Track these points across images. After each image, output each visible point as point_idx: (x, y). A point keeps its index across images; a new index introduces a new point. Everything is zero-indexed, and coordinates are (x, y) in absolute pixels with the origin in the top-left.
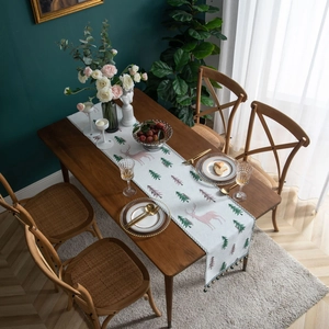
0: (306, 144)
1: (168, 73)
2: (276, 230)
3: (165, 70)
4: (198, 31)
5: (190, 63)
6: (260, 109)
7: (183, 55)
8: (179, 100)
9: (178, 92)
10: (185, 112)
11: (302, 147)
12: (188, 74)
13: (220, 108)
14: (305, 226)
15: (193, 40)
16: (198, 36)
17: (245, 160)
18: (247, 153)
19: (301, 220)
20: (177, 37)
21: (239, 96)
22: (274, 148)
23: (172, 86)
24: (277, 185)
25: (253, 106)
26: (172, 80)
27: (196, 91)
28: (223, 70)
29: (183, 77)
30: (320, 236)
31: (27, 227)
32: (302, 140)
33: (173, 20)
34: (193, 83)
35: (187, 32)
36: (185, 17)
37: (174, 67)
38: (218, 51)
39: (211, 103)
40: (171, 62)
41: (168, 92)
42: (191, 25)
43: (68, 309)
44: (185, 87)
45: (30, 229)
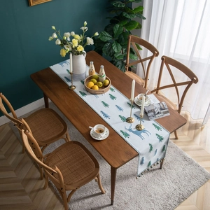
0: (196, 82)
1: (109, 39)
2: (176, 138)
3: (107, 37)
4: (128, 13)
5: (123, 33)
6: (167, 61)
7: (119, 28)
8: (116, 56)
9: (116, 51)
10: (119, 63)
11: (193, 84)
12: (122, 40)
13: (141, 61)
14: (195, 136)
15: (125, 18)
16: (128, 16)
17: (157, 93)
18: (158, 89)
19: (193, 132)
20: (115, 17)
21: (154, 53)
22: (175, 85)
23: (112, 47)
24: (178, 108)
25: (162, 59)
26: (111, 44)
27: (126, 51)
28: (143, 37)
29: (118, 41)
30: (205, 142)
31: (23, 130)
32: (193, 79)
33: (114, 6)
34: (125, 46)
35: (122, 14)
36: (121, 5)
37: (113, 36)
38: (140, 27)
39: (136, 58)
40: (111, 32)
41: (109, 51)
42: (124, 10)
43: (44, 188)
44: (120, 47)
45: (25, 132)
